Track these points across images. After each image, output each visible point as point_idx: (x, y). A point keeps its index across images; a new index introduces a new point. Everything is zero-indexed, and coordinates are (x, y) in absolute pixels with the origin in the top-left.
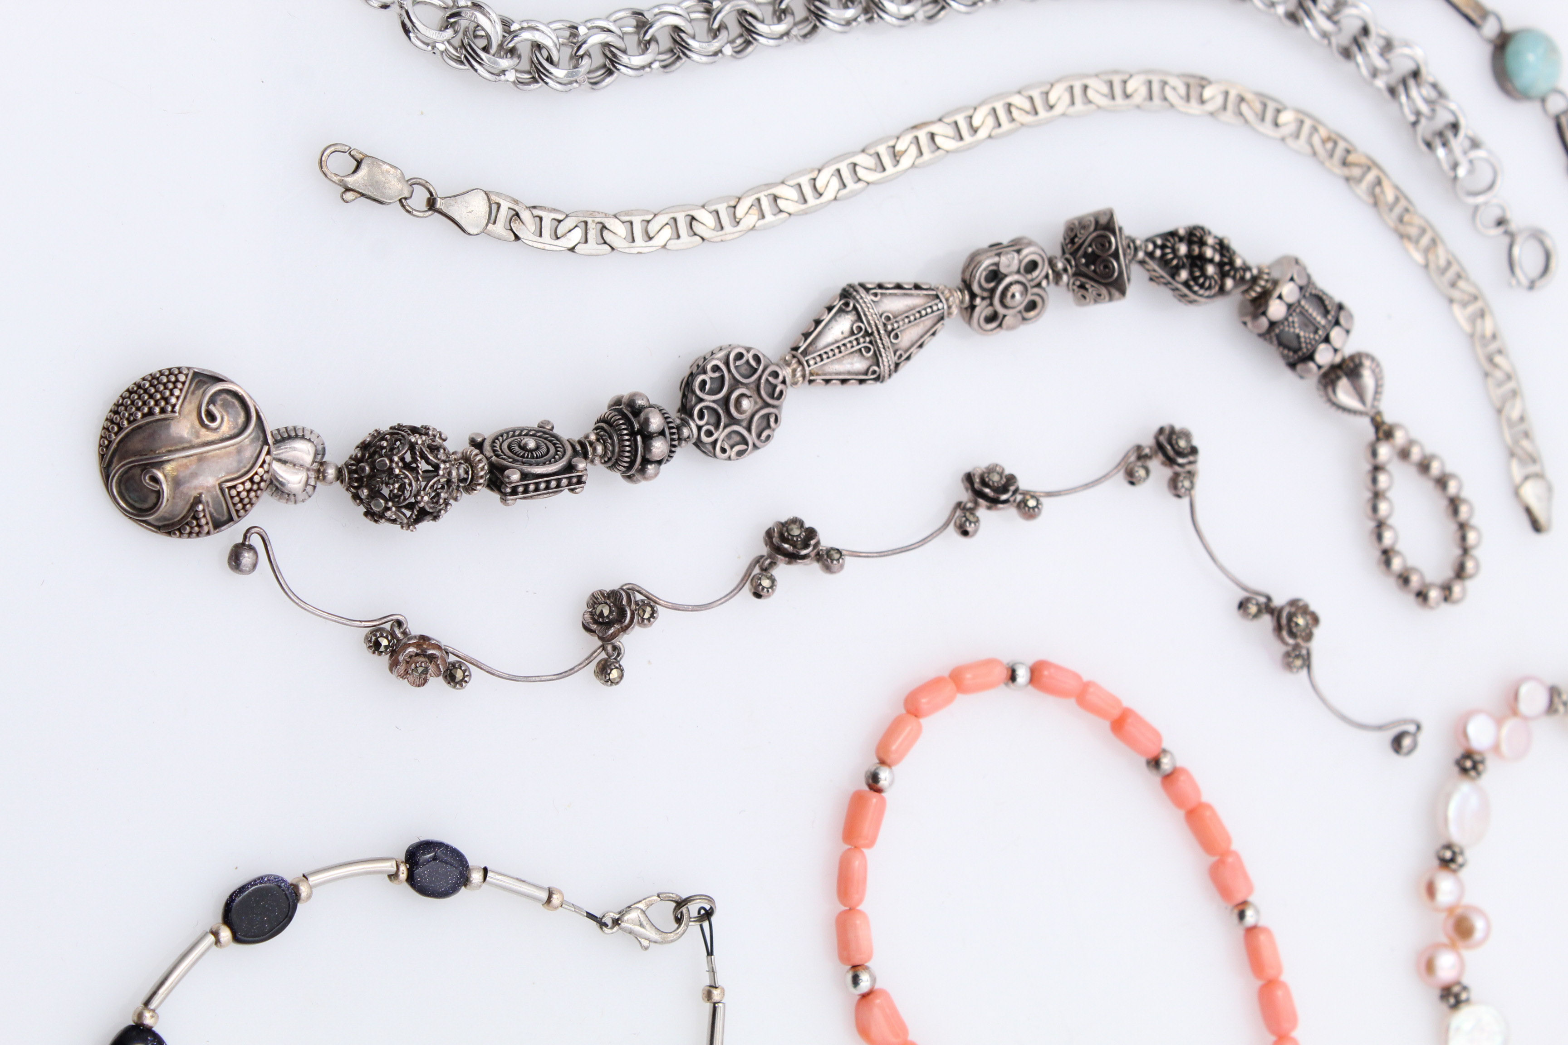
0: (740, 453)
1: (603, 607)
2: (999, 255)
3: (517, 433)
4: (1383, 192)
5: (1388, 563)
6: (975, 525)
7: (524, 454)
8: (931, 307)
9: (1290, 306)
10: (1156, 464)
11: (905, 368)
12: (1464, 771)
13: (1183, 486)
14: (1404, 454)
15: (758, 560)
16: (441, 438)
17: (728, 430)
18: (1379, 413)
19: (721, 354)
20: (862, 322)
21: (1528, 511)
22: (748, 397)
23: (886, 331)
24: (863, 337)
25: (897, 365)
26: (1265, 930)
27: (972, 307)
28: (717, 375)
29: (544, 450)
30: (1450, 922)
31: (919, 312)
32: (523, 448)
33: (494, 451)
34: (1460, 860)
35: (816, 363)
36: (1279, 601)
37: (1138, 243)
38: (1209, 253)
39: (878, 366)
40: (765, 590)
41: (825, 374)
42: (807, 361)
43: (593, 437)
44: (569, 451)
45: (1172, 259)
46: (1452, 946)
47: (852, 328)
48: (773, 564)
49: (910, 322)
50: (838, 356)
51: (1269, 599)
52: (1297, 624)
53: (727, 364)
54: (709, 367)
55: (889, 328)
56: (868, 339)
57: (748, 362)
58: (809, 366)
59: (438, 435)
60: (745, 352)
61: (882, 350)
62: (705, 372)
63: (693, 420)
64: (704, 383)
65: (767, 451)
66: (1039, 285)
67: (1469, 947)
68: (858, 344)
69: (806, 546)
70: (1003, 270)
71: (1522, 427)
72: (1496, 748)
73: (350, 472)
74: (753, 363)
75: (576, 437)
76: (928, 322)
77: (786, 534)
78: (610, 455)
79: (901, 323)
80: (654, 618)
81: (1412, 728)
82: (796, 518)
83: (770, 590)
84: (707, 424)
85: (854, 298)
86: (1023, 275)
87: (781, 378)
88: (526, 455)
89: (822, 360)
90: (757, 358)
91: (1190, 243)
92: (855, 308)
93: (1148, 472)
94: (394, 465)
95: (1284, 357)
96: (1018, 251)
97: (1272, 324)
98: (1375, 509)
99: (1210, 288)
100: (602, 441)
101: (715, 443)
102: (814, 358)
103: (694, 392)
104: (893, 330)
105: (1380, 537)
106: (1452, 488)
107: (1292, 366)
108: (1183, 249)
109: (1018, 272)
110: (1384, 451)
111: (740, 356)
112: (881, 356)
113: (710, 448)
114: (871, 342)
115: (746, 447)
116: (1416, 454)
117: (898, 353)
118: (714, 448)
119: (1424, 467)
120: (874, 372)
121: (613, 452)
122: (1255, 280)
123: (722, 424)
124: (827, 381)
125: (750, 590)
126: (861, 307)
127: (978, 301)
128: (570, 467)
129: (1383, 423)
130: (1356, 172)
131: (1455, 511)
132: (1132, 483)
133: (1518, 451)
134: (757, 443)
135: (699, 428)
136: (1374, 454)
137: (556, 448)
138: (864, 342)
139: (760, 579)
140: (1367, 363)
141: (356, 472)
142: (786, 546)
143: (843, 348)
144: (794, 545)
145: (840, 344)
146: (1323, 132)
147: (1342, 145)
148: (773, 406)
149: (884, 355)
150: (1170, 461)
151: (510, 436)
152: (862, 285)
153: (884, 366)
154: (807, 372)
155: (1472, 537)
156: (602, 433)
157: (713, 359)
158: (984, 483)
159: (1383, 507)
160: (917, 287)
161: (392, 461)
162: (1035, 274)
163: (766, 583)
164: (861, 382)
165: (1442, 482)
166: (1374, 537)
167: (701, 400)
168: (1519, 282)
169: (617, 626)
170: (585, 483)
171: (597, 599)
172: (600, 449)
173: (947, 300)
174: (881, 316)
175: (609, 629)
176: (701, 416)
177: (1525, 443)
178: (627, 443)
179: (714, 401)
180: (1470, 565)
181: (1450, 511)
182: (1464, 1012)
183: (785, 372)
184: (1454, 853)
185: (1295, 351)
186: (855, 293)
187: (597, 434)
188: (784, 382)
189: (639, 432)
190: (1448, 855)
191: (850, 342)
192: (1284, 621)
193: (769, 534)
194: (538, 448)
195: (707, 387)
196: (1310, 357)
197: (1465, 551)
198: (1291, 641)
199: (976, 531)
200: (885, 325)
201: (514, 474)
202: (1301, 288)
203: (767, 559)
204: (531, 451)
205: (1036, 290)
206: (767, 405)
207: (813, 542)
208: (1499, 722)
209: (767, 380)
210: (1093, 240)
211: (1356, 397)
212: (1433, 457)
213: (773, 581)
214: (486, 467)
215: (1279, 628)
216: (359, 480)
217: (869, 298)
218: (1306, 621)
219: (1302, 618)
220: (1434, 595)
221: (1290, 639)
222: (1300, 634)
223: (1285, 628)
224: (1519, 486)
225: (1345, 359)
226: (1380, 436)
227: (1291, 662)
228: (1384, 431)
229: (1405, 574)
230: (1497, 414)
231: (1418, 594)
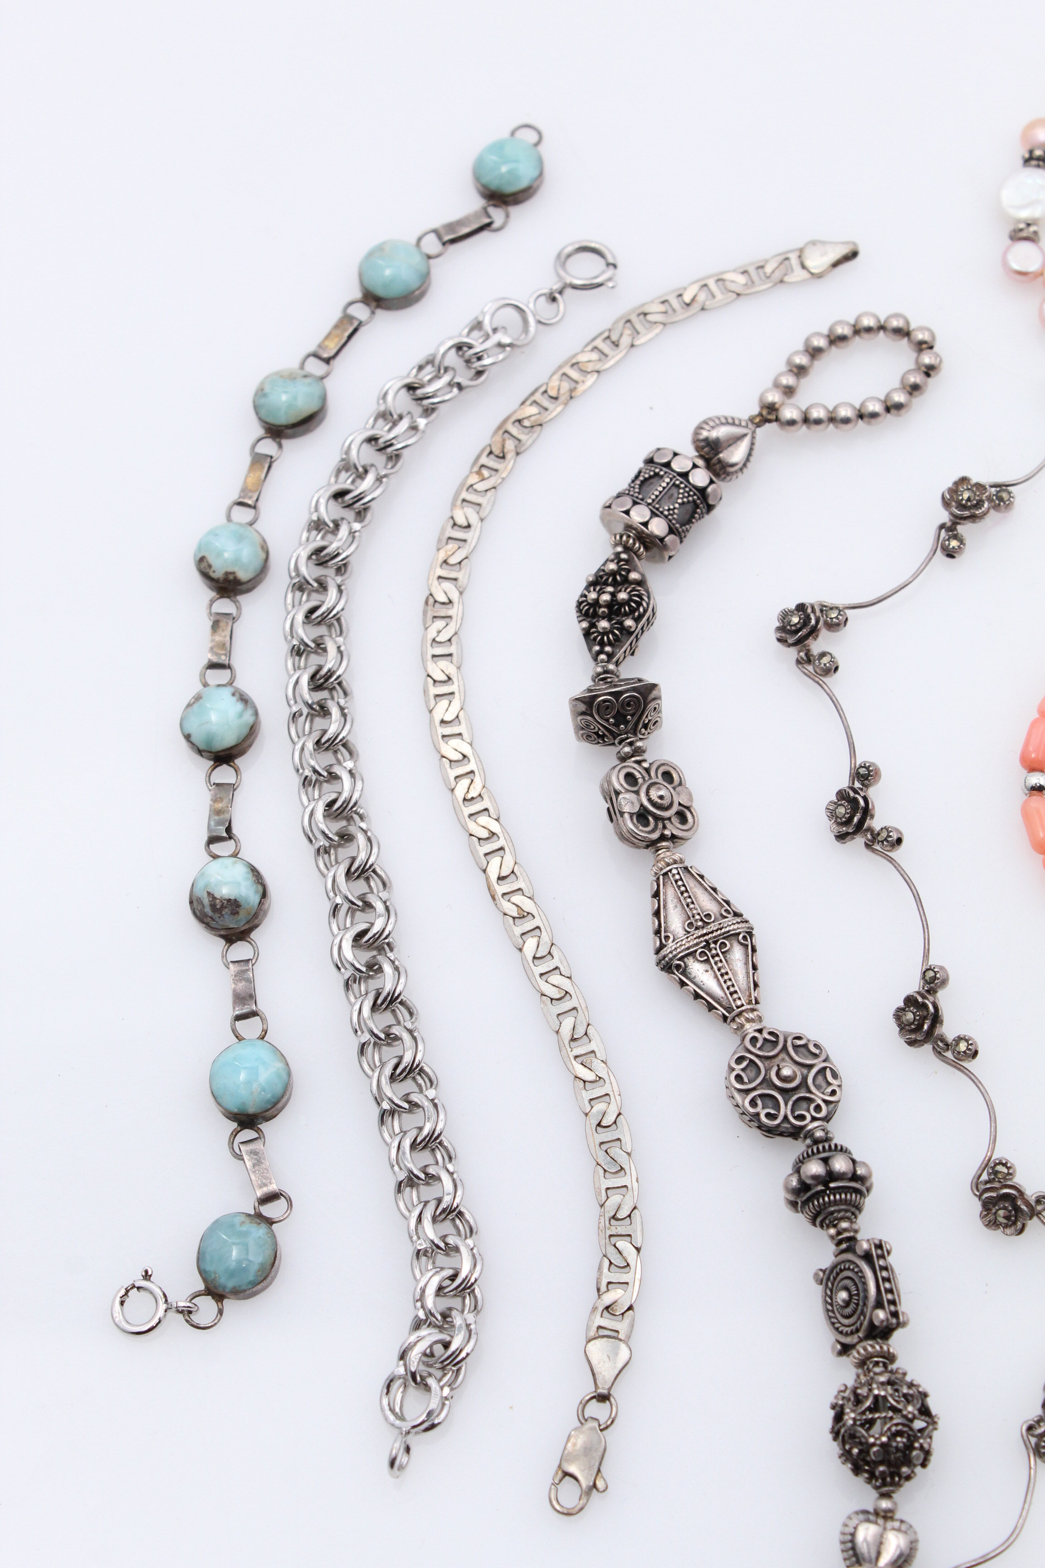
0: (835, 1075)
1: (1000, 1216)
2: (622, 814)
3: (830, 1307)
4: (528, 418)
5: (899, 407)
6: (891, 831)
7: (854, 1303)
8: (676, 881)
9: (654, 514)
10: (816, 646)
11: (738, 905)
13: (837, 618)
14: (789, 391)
15: (939, 1053)
16: (844, 1391)
17: (813, 1089)
18: (751, 419)
19: (738, 1096)
20: (696, 951)
21: (835, 265)
22: (779, 1070)
23: (703, 928)
24: (710, 950)
25: (736, 914)
27: (673, 837)
28: (759, 1102)
29: (848, 1282)
31: (682, 893)
32: (847, 1303)
33: (852, 1333)
35: (739, 998)
36: (944, 517)
37: (599, 670)
38: (606, 597)
39: (739, 934)
40: (970, 1047)
41: (749, 988)
42: (738, 1007)
43: (832, 1231)
44: (849, 1256)
45: (614, 634)
47: (702, 962)
48: (943, 1040)
49: (693, 903)
50: (730, 975)
51: (942, 527)
52: (969, 499)
53: (747, 1092)
54: (752, 1110)
55: (700, 923)
56: (712, 945)
57: (743, 1070)
58: (743, 1005)
59: (842, 1394)
60: (735, 1073)
61: (723, 931)
62: (758, 1114)
63: (806, 1126)
64: (768, 1115)
65: (831, 1048)
66: (647, 770)
68: (718, 955)
69: (924, 1006)
70: (636, 809)
71: (752, 270)
73: (884, 1484)
74: (745, 1064)
75: (831, 1248)
76: (690, 884)
77: (913, 1027)
78: (849, 1214)
79: (695, 912)
80: (1006, 1163)
82: (894, 1015)
83: (970, 1042)
84: (808, 1111)
85: (671, 959)
86: (640, 788)
87: (757, 1035)
88: (856, 1301)
89: (736, 992)
90: (739, 1060)
91: (595, 615)
92: (681, 959)
93: (823, 655)
94: (878, 1442)
95: (701, 516)
96: (617, 793)
97: (671, 531)
98: (846, 421)
99: (640, 596)
100: (836, 1222)
101: (826, 1102)
102: (734, 1000)
103: (778, 1126)
104: (702, 920)
105: (874, 415)
106: (821, 342)
107: (710, 508)
108: (604, 624)
109: (637, 793)
110: (788, 413)
111: (739, 1078)
112: (728, 932)
113: (832, 1106)
114: (715, 943)
115: (828, 1069)
116: (788, 380)
117: (725, 914)
118: (831, 1102)
119: (800, 371)
120: (745, 938)
121: (846, 1211)
122: (627, 549)
123: (808, 1095)
124: (756, 985)
125: (970, 1061)
126: (680, 952)
127: (667, 832)
128: (867, 1257)
129: (760, 414)
130: (510, 445)
131: (843, 338)
132: (836, 669)
133: (777, 276)
134: (823, 1057)
135: (814, 1119)
136: (792, 423)
137: (845, 1269)
138: (716, 949)
139: (959, 1052)
140: (705, 434)
141: (884, 1480)
142: (926, 1027)
143: (723, 971)
144: (924, 1018)
145: (718, 974)
146: (474, 479)
147: (484, 460)
148: (786, 1041)
149: (727, 929)
150: (814, 632)
151: (833, 1315)
152: (658, 952)
153: (738, 928)
154: (749, 1007)
155: (867, 322)
156: (827, 1222)
157: (743, 1106)
158: (849, 821)
159: (844, 412)
160: (656, 895)
161: (874, 1445)
162: (638, 775)
163: (963, 1046)
164: (754, 950)
165: (815, 353)
166: (873, 421)
167: (786, 1117)
168: (610, 279)
169: (1019, 1203)
170: (881, 1241)
171: (990, 1221)
172: (844, 1225)
173: (668, 865)
174: (689, 932)
175: (1022, 1210)
176: (802, 1118)
177: (769, 269)
178: (838, 1197)
179: (786, 1104)
180: (895, 323)
181: (842, 344)
183: (750, 1029)
185: (697, 507)
186: (667, 959)
187: (828, 1227)
188: (760, 1031)
189: (826, 1184)
191: (716, 963)
192: (967, 513)
193: (911, 1043)
194: (846, 1289)
195: (772, 1112)
196: (702, 491)
197: (882, 328)
198: (986, 505)
199: (897, 831)
200: (697, 928)
201: (878, 1316)
202: (635, 503)
203: (938, 1045)
204: (851, 1296)
205: (653, 774)
206: (785, 1047)
207: (920, 999)
209: (760, 1049)
210: (601, 718)
211: (739, 443)
212: (789, 362)
213: (959, 1039)
214: (870, 1342)
215: (973, 518)
216: (892, 1475)
217: (671, 945)
218: (965, 490)
219: (962, 495)
220: (927, 359)
221: (983, 506)
222: (978, 496)
223: (972, 511)
224: (812, 274)
225: (701, 457)
226: (773, 417)
227: (1004, 503)
228: (769, 413)
229: (909, 389)
230: (741, 298)
231: (928, 375)
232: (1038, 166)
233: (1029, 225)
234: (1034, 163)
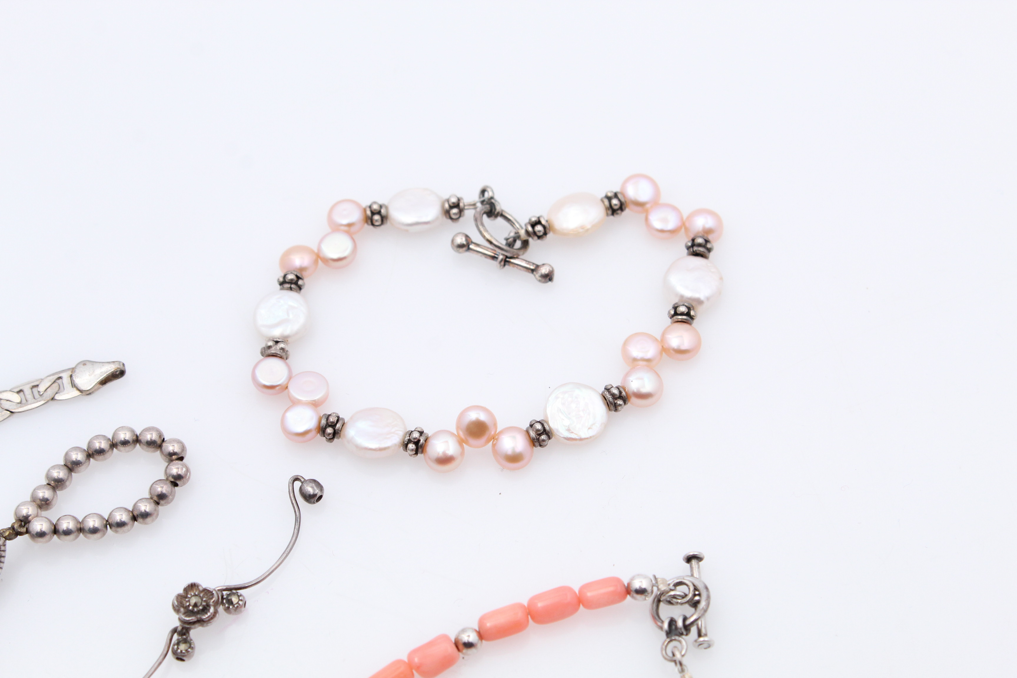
5: (145, 515)
12: (336, 434)
14: (44, 504)
21: (104, 382)
26: (481, 622)
30: (472, 441)
34: (416, 435)
36: (175, 622)
46: (495, 438)
51: (175, 631)
52: (195, 605)
67: (495, 425)
71: (26, 390)
72: (315, 404)
81: (297, 484)
98: (94, 531)
105: (121, 524)
106: (78, 456)
110: (38, 525)
116: (46, 493)
119: (57, 485)
129: (13, 528)
131: (101, 452)
133: (50, 393)
136: (42, 534)
155: (124, 436)
159: (92, 523)
165: (72, 467)
166: (120, 530)
177: (42, 388)
180: (149, 437)
181: (101, 457)
182: (554, 425)
184: (410, 441)
190: (411, 446)
192: (192, 619)
197: (137, 440)
198: (212, 610)
208: (295, 403)
212: (48, 476)
215: (200, 622)
218: (192, 596)
219: (189, 601)
220: (175, 469)
221: (209, 611)
222: (205, 601)
223: (199, 616)
224: (81, 391)
226: (24, 530)
227: (234, 606)
228: (21, 526)
229: (155, 498)
230: (15, 415)
231: (175, 484)
232: (291, 289)
233: (277, 342)
234: (287, 286)
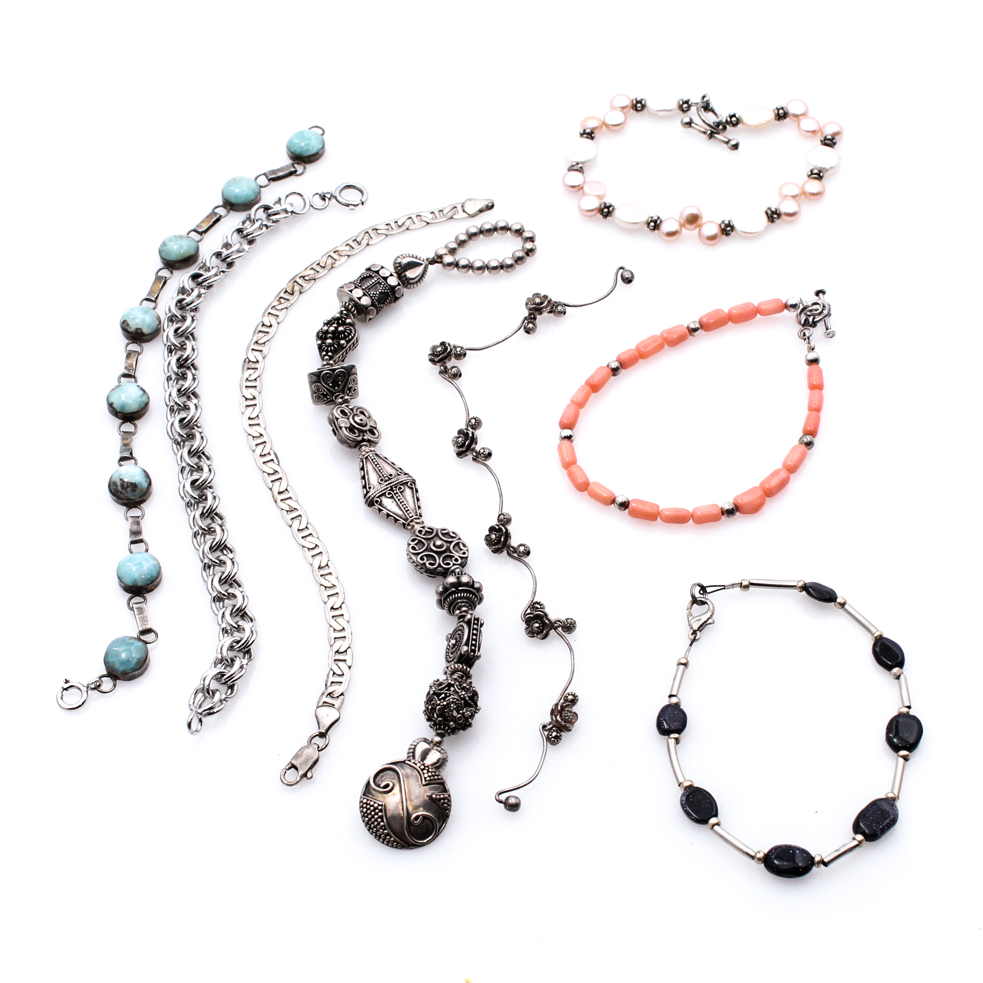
0: (464, 546)
2: (340, 428)
4: (308, 276)
8: (372, 460)
9: (364, 294)
11: (407, 470)
13: (461, 352)
14: (452, 251)
17: (453, 551)
18: (428, 259)
19: (413, 556)
20: (386, 492)
22: (434, 542)
23: (388, 481)
24: (393, 491)
25: (405, 474)
27: (369, 441)
28: (425, 558)
30: (689, 226)
31: (375, 466)
34: (655, 218)
35: (410, 513)
39: (408, 482)
41: (416, 509)
42: (410, 518)
46: (701, 226)
47: (389, 498)
49: (383, 471)
50: (405, 502)
53: (418, 554)
54: (421, 563)
55: (387, 478)
56: (394, 489)
57: (415, 544)
58: (413, 517)
60: (411, 546)
61: (399, 481)
65: (460, 534)
66: (352, 410)
68: (397, 493)
70: (348, 426)
71: (436, 212)
72: (599, 197)
74: (416, 541)
76: (380, 461)
79: (383, 473)
84: (452, 561)
85: (373, 498)
86: (349, 416)
89: (409, 510)
90: (413, 540)
92: (377, 497)
95: (391, 302)
96: (337, 418)
97: (373, 304)
99: (350, 331)
101: (461, 557)
102: (408, 514)
104: (387, 477)
107: (397, 299)
108: (329, 342)
109: (348, 418)
110: (448, 260)
111: (413, 548)
112: (402, 481)
113: (464, 559)
114: (396, 487)
115: (460, 543)
116: (453, 246)
117: (399, 474)
118: (463, 557)
119: (462, 243)
120: (411, 484)
122: (348, 309)
123: (450, 554)
124: (419, 507)
126: (377, 494)
127: (365, 438)
129: (433, 258)
130: (297, 288)
131: (475, 235)
134: (457, 538)
135: (454, 565)
136: (450, 264)
138: (396, 490)
140: (399, 260)
143: (401, 501)
145: (399, 503)
146: (276, 303)
147: (282, 295)
148: (437, 532)
149: (401, 480)
150: (448, 356)
152: (365, 496)
153: (407, 480)
154: (416, 517)
157: (416, 561)
159: (477, 265)
160: (362, 468)
162: (347, 411)
164: (417, 491)
165: (471, 235)
167: (439, 565)
173: (367, 453)
174: (381, 484)
176: (448, 564)
177: (445, 212)
179: (439, 559)
181: (476, 237)
183: (418, 527)
185: (389, 296)
186: (371, 498)
187: (455, 611)
188: (423, 528)
191: (397, 497)
195: (432, 562)
196: (393, 288)
200: (386, 481)
202: (356, 287)
205: (355, 411)
206: (437, 534)
208: (585, 195)
209: (424, 535)
211: (416, 268)
217: (372, 491)
225: (396, 273)
226: (439, 261)
228: (438, 259)
229: (516, 259)
230: (429, 225)
231: (528, 254)
232: (587, 137)
233: (578, 164)
234: (585, 136)
